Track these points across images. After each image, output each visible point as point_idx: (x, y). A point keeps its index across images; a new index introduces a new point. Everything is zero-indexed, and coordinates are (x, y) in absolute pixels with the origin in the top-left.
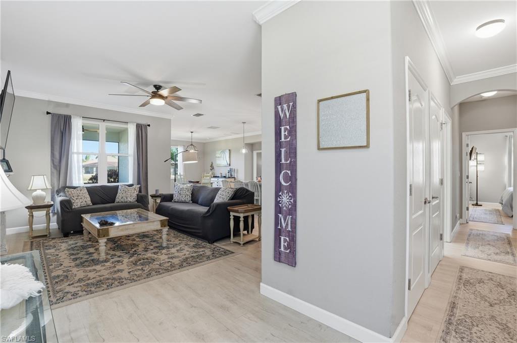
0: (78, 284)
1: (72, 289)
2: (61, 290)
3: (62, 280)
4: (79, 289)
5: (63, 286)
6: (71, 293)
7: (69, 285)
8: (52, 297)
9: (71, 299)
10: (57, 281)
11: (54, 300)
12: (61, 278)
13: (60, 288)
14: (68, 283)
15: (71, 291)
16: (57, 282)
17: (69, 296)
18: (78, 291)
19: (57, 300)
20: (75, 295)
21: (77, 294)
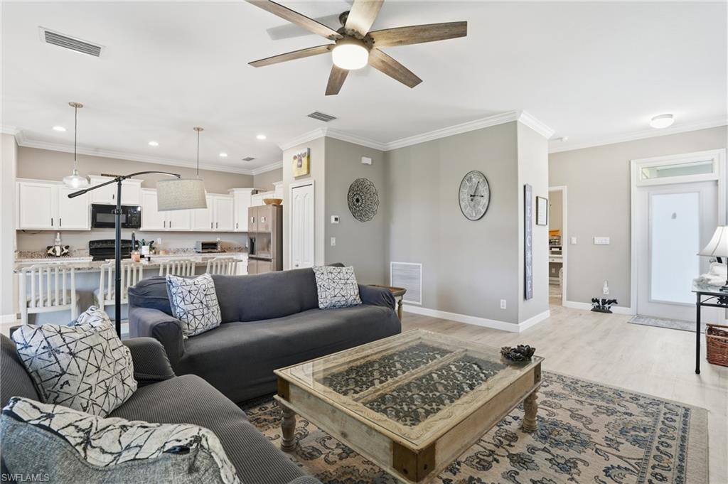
0: (618, 408)
1: (632, 407)
2: (647, 414)
3: (634, 428)
4: (624, 403)
5: (639, 418)
6: (637, 404)
7: (631, 415)
8: (663, 412)
9: (643, 397)
10: (643, 434)
11: (662, 406)
12: (633, 433)
13: (645, 418)
14: (629, 418)
15: (635, 405)
16: (645, 430)
17: (642, 402)
18: (627, 401)
19: (658, 405)
20: (635, 398)
21: (632, 398)
